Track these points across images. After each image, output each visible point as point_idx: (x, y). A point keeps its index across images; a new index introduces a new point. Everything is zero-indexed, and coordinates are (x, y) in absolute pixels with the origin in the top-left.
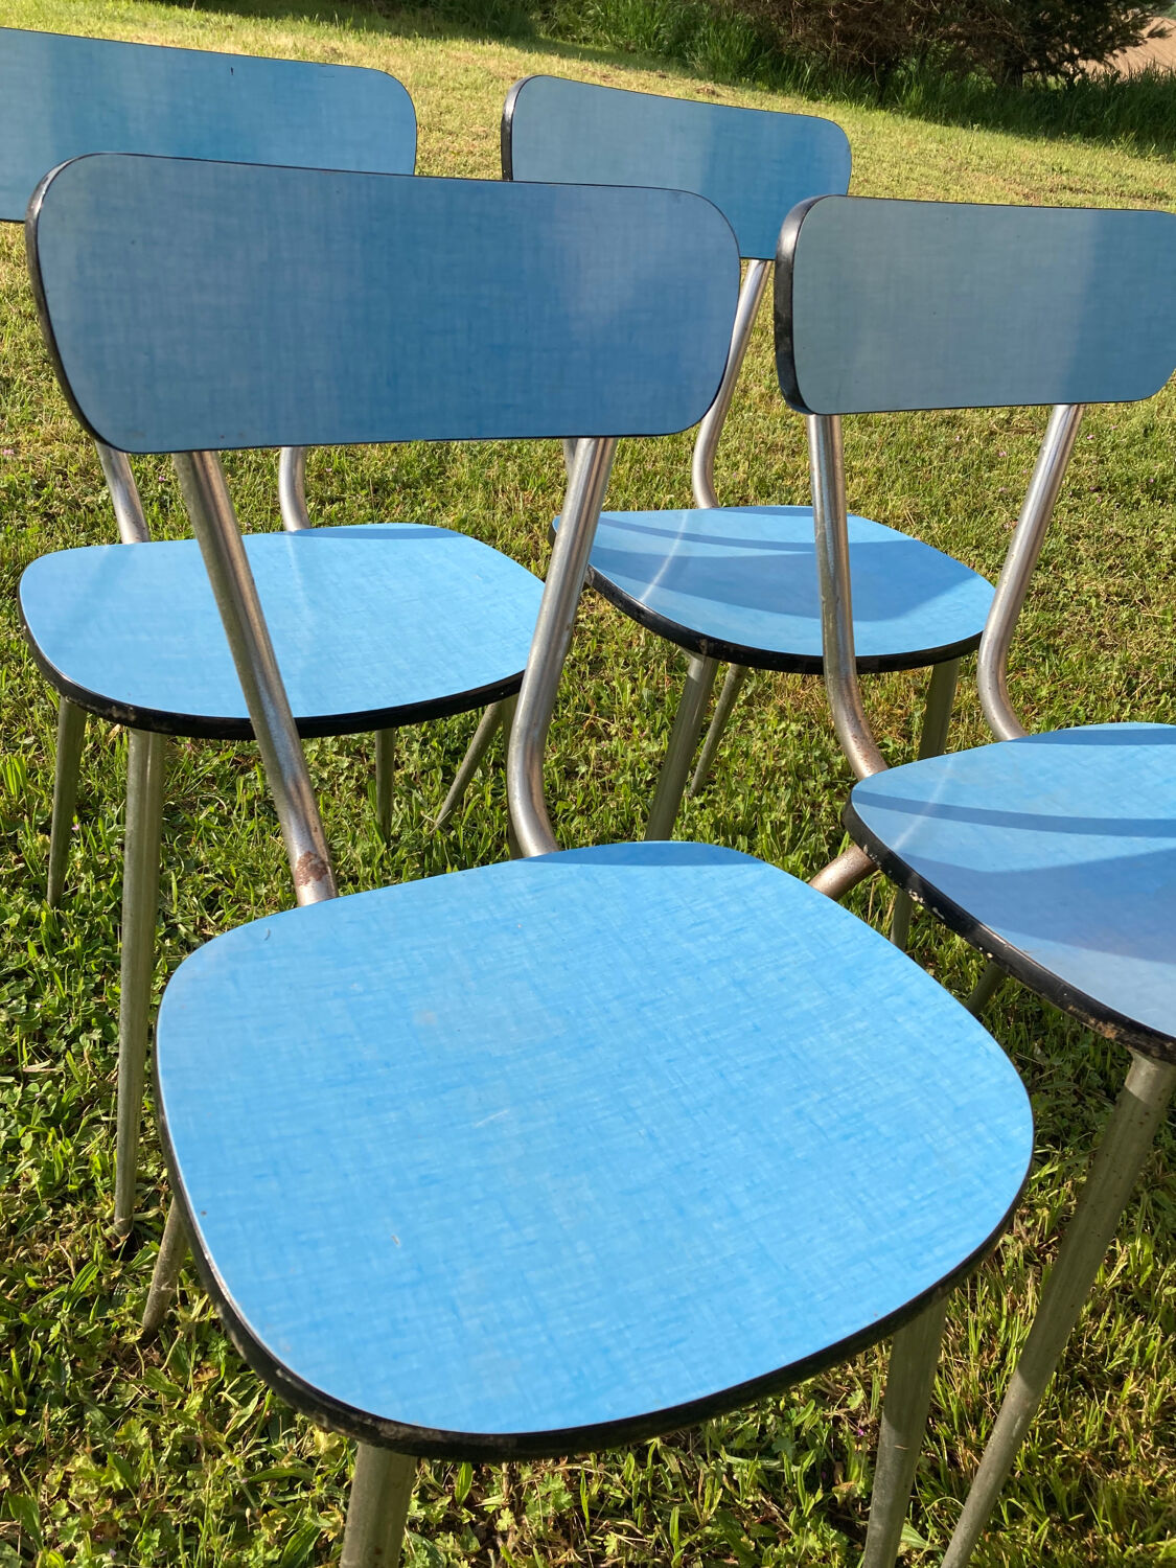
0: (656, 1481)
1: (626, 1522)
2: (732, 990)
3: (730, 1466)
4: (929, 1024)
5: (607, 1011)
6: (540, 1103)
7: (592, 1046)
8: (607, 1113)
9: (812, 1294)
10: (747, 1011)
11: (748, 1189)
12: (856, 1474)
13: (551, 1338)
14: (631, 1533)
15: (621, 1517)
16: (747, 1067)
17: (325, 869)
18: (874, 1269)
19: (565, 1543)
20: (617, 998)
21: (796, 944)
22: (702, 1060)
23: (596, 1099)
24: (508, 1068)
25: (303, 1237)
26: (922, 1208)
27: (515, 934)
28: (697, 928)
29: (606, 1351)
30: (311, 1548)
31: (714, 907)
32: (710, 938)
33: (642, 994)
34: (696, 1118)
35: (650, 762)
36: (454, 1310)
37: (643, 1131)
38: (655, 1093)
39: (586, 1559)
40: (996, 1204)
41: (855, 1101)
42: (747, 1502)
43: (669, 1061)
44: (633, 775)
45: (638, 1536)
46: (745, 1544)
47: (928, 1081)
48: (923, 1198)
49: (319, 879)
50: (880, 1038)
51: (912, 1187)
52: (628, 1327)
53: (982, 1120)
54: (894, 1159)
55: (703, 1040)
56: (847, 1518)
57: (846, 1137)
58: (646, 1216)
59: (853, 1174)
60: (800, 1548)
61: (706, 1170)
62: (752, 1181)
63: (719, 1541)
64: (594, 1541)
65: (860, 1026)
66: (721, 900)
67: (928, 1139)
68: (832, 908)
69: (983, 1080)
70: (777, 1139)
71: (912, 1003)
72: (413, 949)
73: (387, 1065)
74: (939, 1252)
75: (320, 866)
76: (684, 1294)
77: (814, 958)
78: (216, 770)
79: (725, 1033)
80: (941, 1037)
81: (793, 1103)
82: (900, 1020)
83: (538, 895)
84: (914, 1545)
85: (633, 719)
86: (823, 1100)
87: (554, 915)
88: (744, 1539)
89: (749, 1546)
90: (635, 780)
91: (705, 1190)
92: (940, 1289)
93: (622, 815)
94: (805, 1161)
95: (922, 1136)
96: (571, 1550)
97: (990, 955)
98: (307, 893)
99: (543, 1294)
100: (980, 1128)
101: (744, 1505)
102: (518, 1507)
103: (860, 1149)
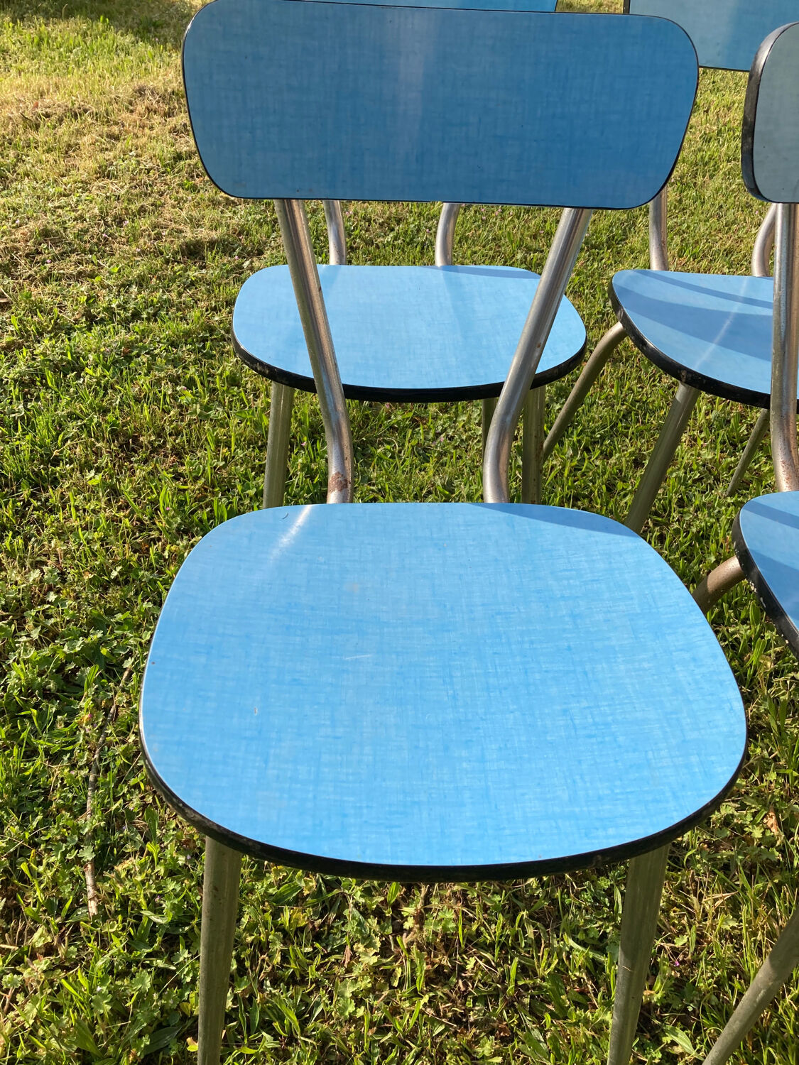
0: (516, 937)
1: (488, 956)
2: (567, 619)
3: (571, 948)
4: (698, 677)
5: (472, 612)
6: (394, 656)
7: (449, 631)
8: (435, 674)
9: (504, 829)
10: (569, 636)
11: (500, 749)
12: (658, 988)
13: (315, 797)
14: (488, 962)
15: (487, 951)
16: (546, 671)
17: (346, 485)
18: (558, 827)
19: (443, 952)
20: (483, 605)
21: (632, 599)
22: (518, 659)
23: (431, 664)
24: (386, 630)
25: (202, 693)
26: (617, 800)
27: (440, 549)
28: (567, 573)
29: (345, 816)
30: (294, 895)
31: (586, 561)
32: (571, 581)
33: (502, 607)
34: (492, 694)
35: (704, 465)
36: (266, 762)
37: (451, 692)
38: (473, 671)
39: (454, 967)
40: (675, 814)
41: (612, 714)
42: (575, 975)
43: (495, 653)
44: (686, 473)
45: (491, 966)
46: (563, 1000)
47: (674, 716)
48: (622, 793)
49: (340, 490)
50: (655, 677)
51: (618, 783)
52: (368, 807)
53: (699, 755)
54: (616, 761)
55: (527, 646)
56: (647, 1015)
57: (590, 736)
58: (421, 744)
59: (580, 762)
60: (597, 1018)
61: (479, 728)
62: (506, 745)
63: (546, 991)
64: (463, 958)
65: (646, 665)
66: (594, 558)
67: (650, 755)
68: (672, 580)
69: (717, 727)
70: (540, 723)
71: (694, 659)
72: (369, 544)
73: (313, 608)
74: (611, 831)
75: (343, 482)
76: (416, 799)
77: (639, 611)
78: (398, 423)
79: (545, 645)
80: (702, 688)
81: (565, 703)
82: (678, 668)
83: (469, 528)
84: (687, 1051)
85: (701, 432)
86: (589, 707)
87: (472, 543)
88: (563, 997)
89: (566, 1003)
90: (685, 477)
91: (471, 741)
92: (599, 857)
93: (665, 499)
94: (551, 743)
95: (646, 752)
96: (446, 957)
97: (787, 642)
98: (333, 497)
99: (326, 770)
100: (694, 759)
101: (572, 977)
102: (421, 919)
103: (595, 747)
